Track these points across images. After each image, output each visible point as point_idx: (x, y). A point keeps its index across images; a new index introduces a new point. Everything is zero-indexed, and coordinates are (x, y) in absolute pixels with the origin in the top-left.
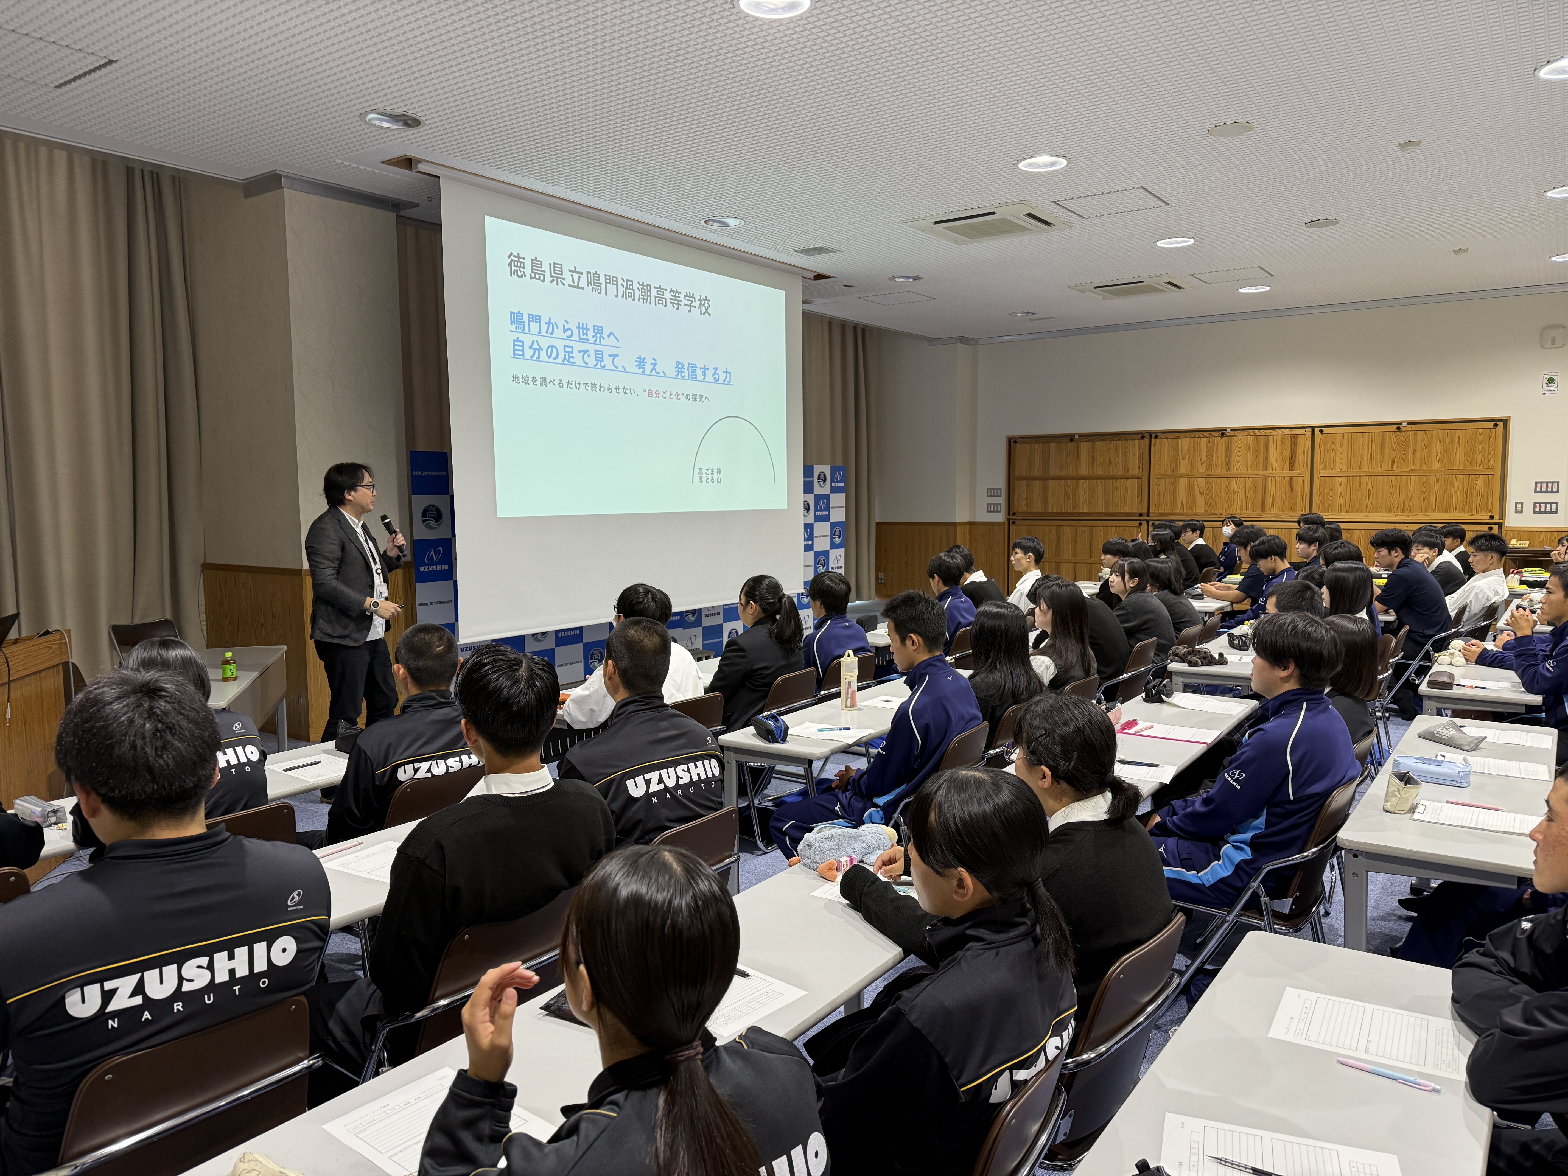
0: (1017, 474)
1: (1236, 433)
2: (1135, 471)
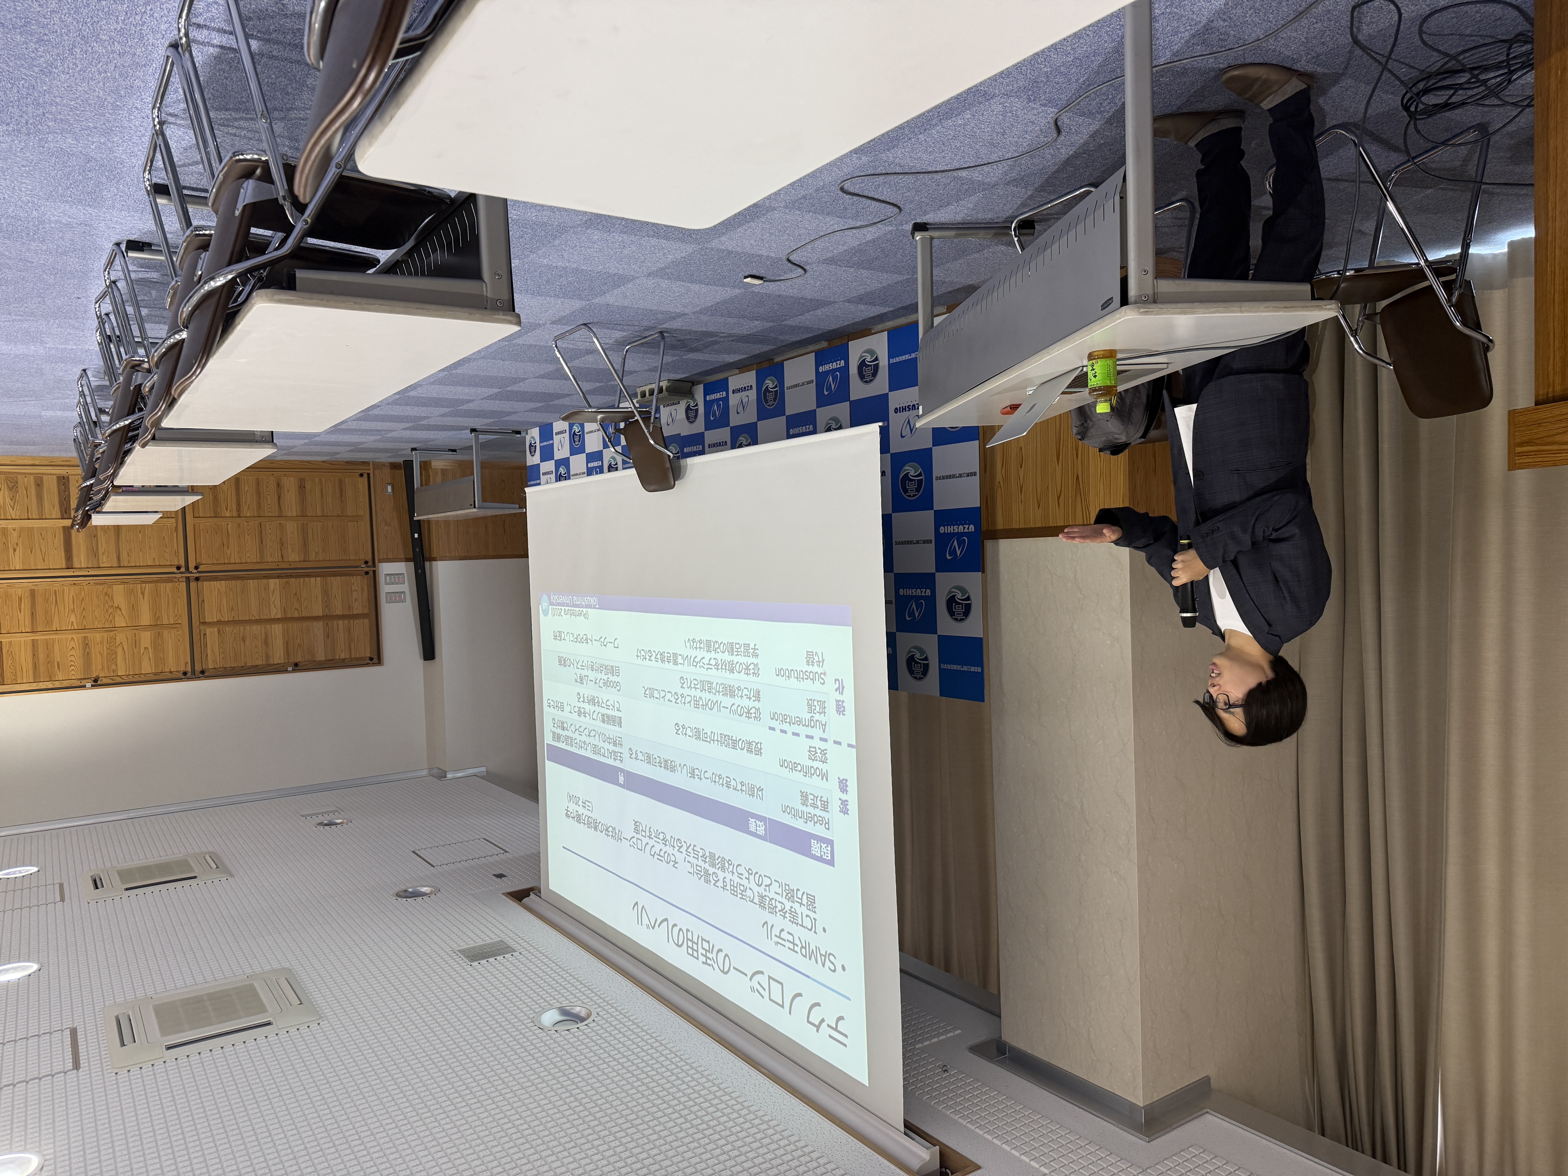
0: (366, 621)
1: (78, 683)
2: (211, 632)
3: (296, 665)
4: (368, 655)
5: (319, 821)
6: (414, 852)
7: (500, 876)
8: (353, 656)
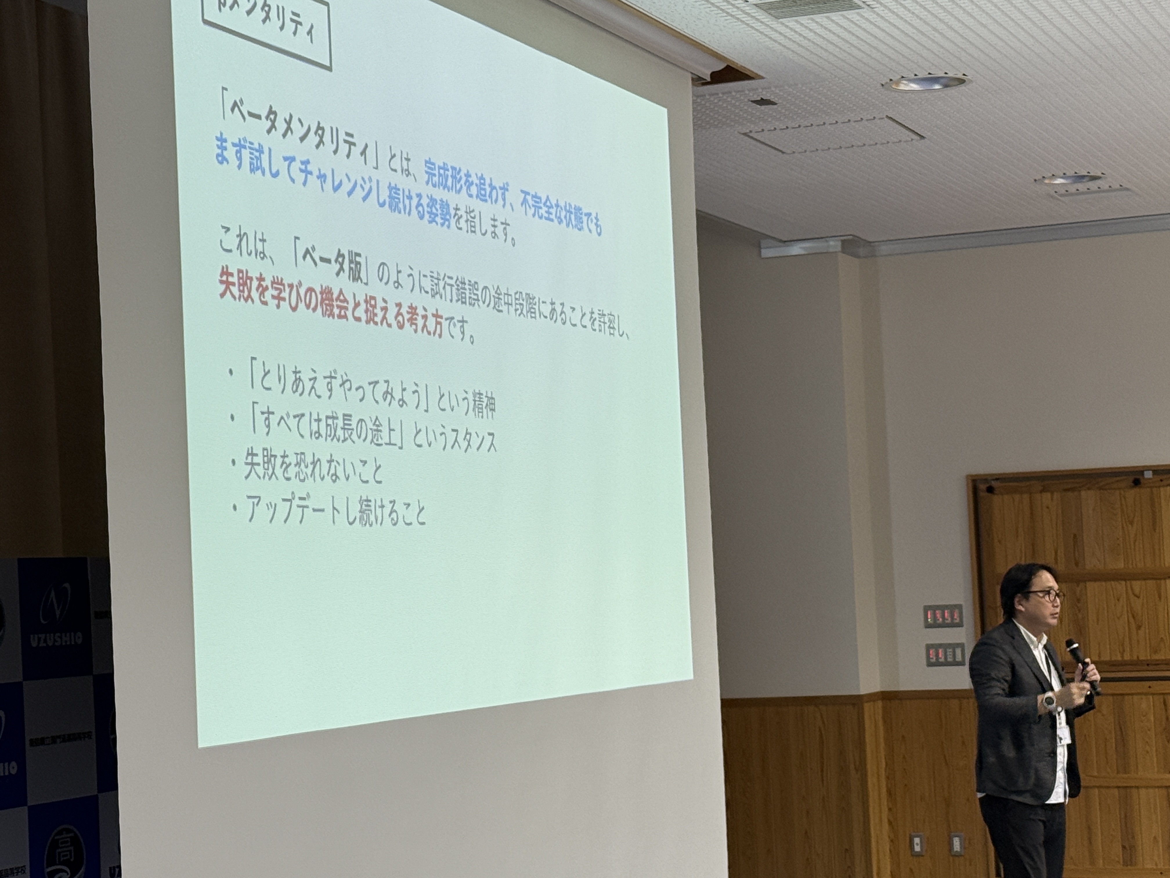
3: (1137, 483)
4: (996, 499)
5: (1099, 182)
6: (922, 137)
7: (763, 102)
8: (1026, 496)
